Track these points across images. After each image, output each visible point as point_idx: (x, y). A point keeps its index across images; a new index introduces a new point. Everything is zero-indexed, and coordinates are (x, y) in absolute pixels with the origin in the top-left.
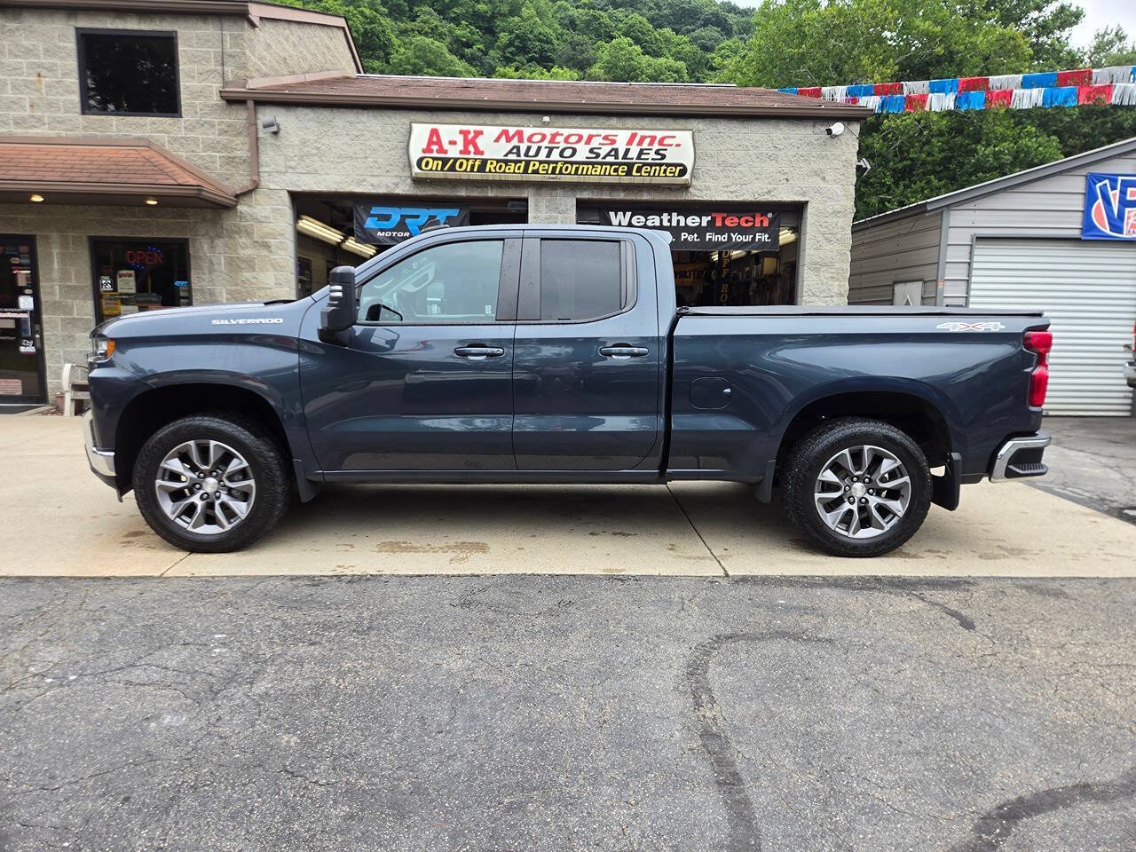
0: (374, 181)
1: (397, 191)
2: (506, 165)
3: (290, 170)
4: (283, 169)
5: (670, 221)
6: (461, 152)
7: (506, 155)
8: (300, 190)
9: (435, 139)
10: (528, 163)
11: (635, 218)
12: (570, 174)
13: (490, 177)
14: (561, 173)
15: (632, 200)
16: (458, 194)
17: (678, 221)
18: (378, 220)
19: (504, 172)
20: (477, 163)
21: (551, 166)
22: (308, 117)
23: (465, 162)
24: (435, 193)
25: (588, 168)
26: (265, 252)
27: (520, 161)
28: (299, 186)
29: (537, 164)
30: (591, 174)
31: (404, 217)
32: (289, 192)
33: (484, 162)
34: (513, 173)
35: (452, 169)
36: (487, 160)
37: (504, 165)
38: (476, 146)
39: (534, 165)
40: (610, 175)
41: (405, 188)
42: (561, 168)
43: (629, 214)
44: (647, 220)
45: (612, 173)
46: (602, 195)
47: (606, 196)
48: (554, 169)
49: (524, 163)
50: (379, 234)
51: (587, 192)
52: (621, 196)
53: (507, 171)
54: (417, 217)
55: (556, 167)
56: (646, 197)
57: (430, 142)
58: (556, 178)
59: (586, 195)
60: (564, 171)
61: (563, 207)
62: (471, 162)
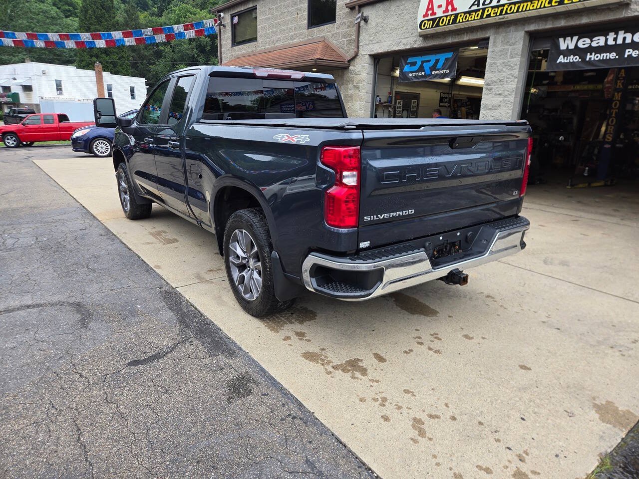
0: (404, 41)
1: (416, 46)
2: (470, 15)
3: (371, 43)
4: (367, 42)
5: (615, 39)
6: (444, 12)
7: (470, 8)
8: (373, 53)
9: (430, 7)
10: (484, 10)
11: (581, 41)
12: (513, 13)
13: (462, 26)
14: (506, 13)
15: (572, 26)
16: (447, 42)
17: (624, 39)
18: (410, 66)
19: (468, 21)
20: (453, 17)
21: (500, 9)
22: (380, 8)
23: (445, 18)
24: (434, 44)
25: (527, 5)
26: (357, 91)
27: (479, 10)
28: (373, 51)
29: (490, 9)
30: (529, 10)
31: (423, 62)
32: (369, 55)
33: (456, 16)
34: (474, 20)
35: (438, 25)
36: (458, 14)
37: (468, 15)
38: (453, 6)
39: (488, 11)
40: (544, 7)
41: (419, 43)
42: (507, 9)
43: (575, 38)
44: (592, 41)
45: (547, 5)
46: (546, 25)
47: (549, 25)
48: (502, 10)
49: (481, 11)
50: (410, 75)
51: (533, 25)
52: (562, 23)
53: (470, 19)
54: (429, 61)
55: (503, 9)
56: (585, 20)
57: (428, 9)
58: (503, 18)
59: (532, 27)
60: (508, 12)
61: (513, 41)
62: (448, 18)
